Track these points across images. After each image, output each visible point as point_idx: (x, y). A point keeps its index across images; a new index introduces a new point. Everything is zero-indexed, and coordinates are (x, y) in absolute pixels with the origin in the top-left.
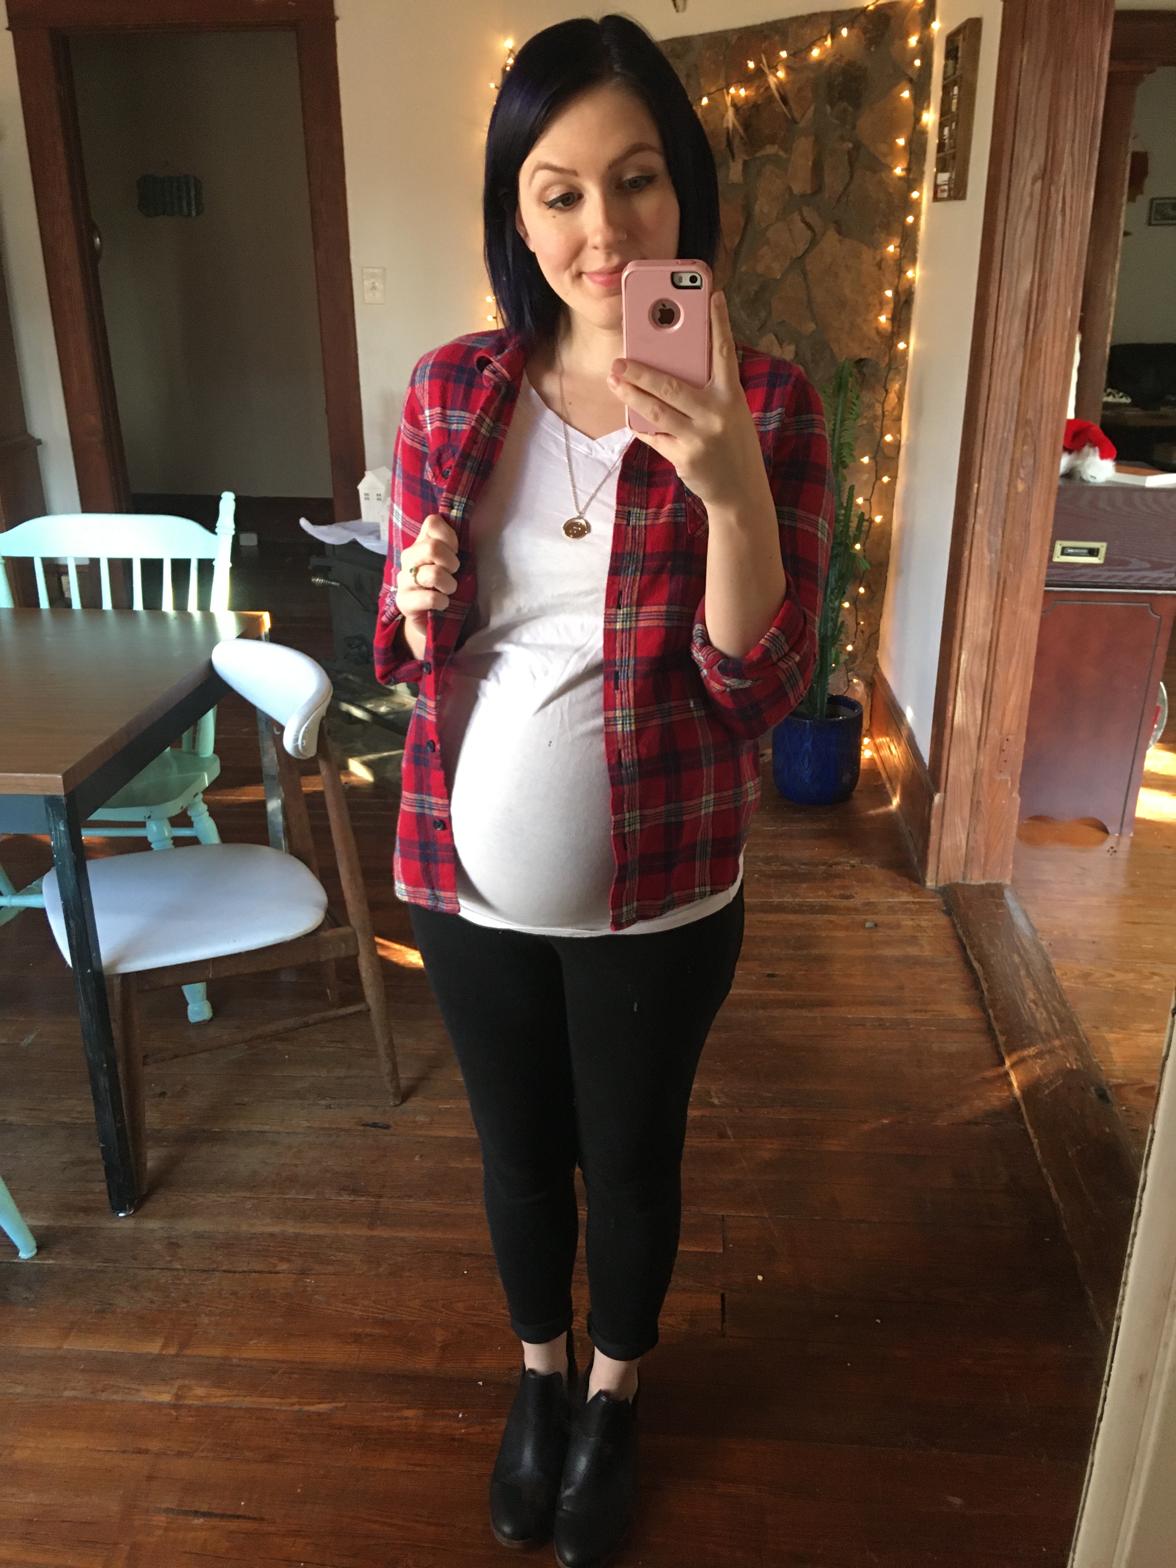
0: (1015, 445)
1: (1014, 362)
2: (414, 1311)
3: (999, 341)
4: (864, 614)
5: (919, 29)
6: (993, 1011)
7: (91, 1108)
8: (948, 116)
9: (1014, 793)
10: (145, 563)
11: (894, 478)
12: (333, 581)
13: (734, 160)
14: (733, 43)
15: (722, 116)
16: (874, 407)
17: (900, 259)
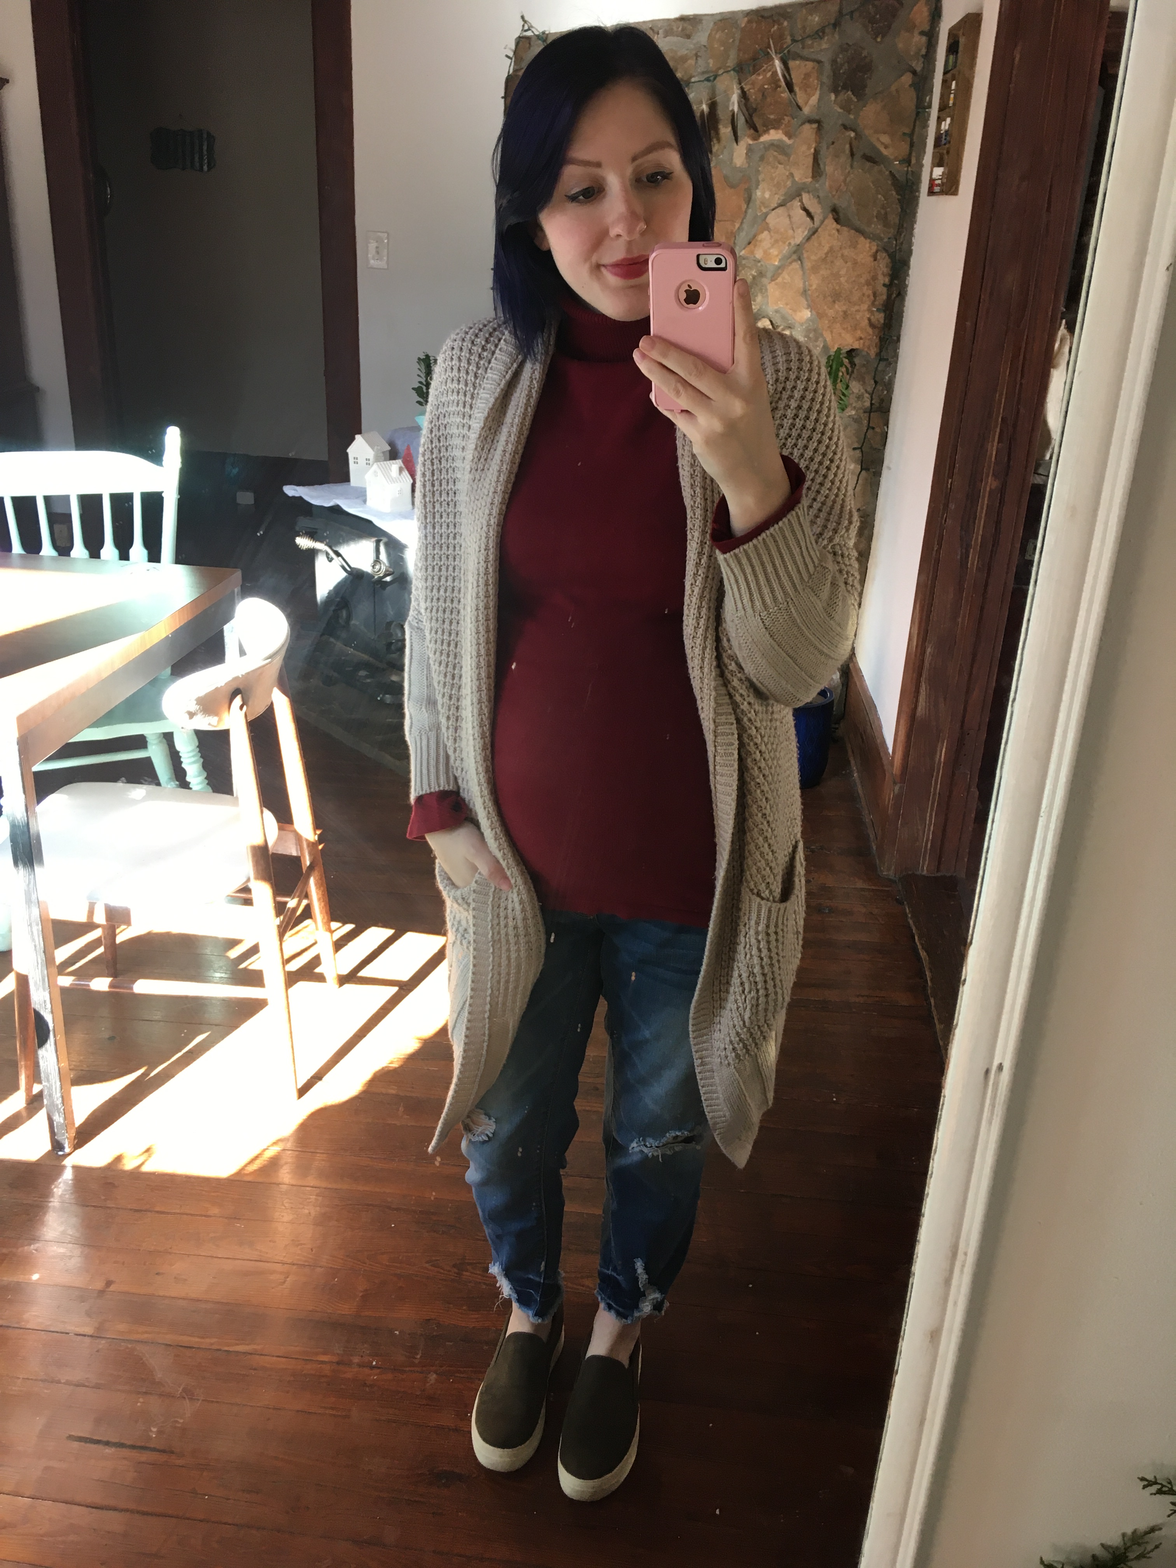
2: (338, 1260)
3: (979, 338)
6: (934, 1000)
8: (946, 110)
9: (973, 787)
13: (738, 145)
14: (743, 25)
15: (728, 99)
16: (863, 398)
17: (895, 252)
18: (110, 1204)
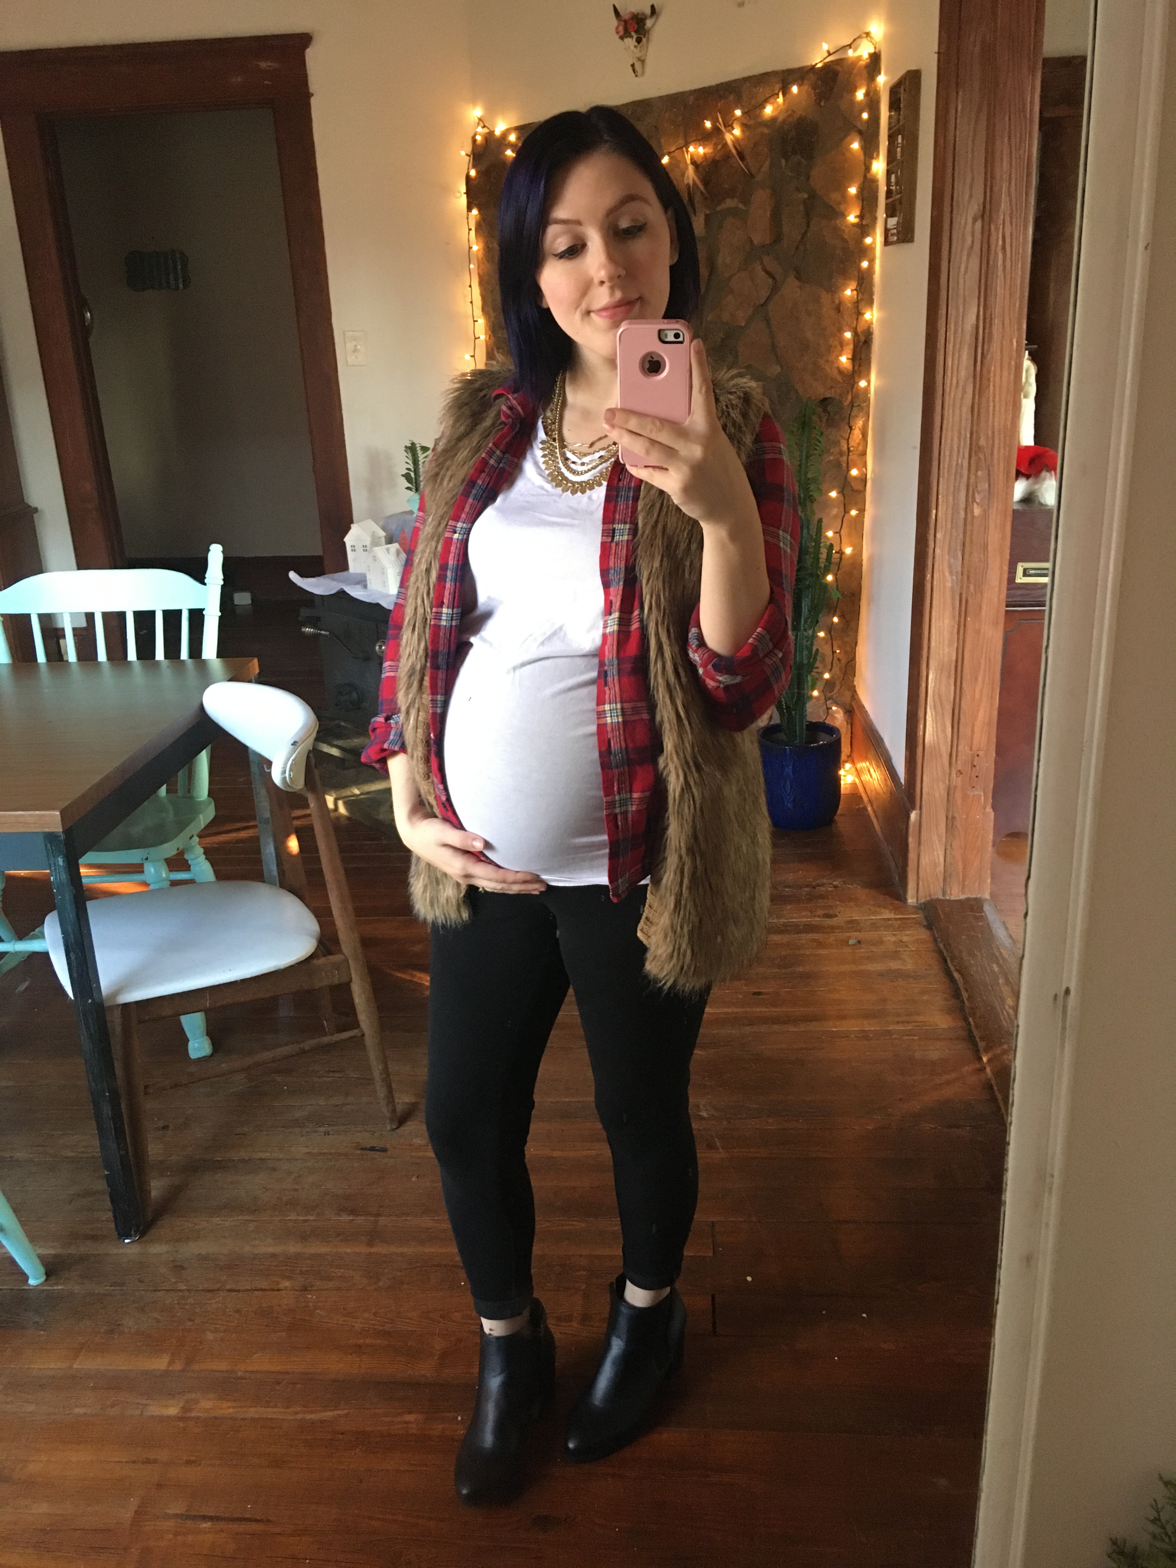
0: (969, 471)
1: (964, 392)
2: (413, 1322)
3: (949, 373)
4: (840, 642)
5: (865, 83)
6: (973, 1019)
7: (96, 1143)
8: (895, 163)
9: (988, 808)
10: (138, 615)
11: (862, 511)
12: (323, 630)
13: (695, 214)
14: (691, 103)
15: (683, 174)
16: (840, 443)
18: (180, 1286)
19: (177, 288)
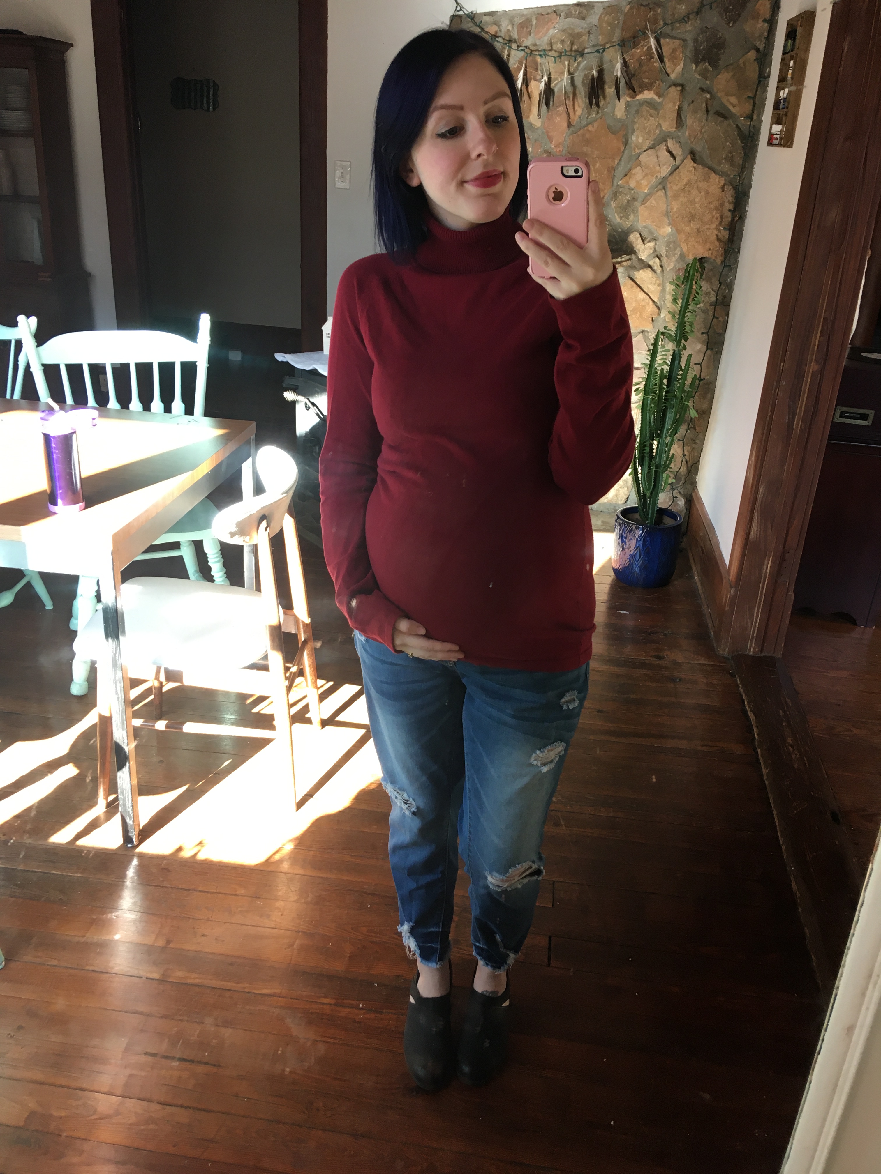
2: (331, 930)
4: (689, 448)
6: (761, 750)
8: (785, 82)
9: (790, 591)
11: (721, 349)
12: (300, 396)
13: (619, 101)
14: (626, 11)
15: (613, 67)
16: (710, 294)
17: (739, 185)
18: (166, 884)
19: (208, 110)
